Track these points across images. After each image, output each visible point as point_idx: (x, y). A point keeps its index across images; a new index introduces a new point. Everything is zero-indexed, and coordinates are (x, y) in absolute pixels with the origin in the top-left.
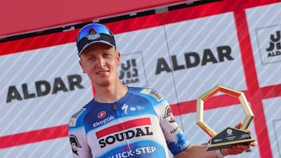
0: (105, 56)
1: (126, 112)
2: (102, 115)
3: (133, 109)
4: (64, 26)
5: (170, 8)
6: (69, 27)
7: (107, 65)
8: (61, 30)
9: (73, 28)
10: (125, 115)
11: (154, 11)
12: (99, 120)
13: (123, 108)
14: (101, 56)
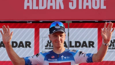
0: (61, 36)
1: (62, 59)
2: (53, 57)
3: (65, 58)
4: (28, 21)
5: (73, 22)
6: (30, 22)
7: (61, 40)
8: (26, 22)
9: (31, 23)
10: (62, 60)
11: (65, 21)
12: (51, 59)
13: (61, 57)
14: (59, 36)
